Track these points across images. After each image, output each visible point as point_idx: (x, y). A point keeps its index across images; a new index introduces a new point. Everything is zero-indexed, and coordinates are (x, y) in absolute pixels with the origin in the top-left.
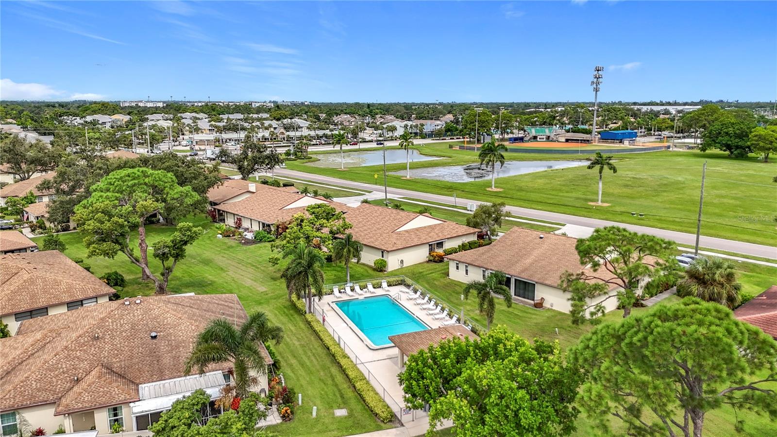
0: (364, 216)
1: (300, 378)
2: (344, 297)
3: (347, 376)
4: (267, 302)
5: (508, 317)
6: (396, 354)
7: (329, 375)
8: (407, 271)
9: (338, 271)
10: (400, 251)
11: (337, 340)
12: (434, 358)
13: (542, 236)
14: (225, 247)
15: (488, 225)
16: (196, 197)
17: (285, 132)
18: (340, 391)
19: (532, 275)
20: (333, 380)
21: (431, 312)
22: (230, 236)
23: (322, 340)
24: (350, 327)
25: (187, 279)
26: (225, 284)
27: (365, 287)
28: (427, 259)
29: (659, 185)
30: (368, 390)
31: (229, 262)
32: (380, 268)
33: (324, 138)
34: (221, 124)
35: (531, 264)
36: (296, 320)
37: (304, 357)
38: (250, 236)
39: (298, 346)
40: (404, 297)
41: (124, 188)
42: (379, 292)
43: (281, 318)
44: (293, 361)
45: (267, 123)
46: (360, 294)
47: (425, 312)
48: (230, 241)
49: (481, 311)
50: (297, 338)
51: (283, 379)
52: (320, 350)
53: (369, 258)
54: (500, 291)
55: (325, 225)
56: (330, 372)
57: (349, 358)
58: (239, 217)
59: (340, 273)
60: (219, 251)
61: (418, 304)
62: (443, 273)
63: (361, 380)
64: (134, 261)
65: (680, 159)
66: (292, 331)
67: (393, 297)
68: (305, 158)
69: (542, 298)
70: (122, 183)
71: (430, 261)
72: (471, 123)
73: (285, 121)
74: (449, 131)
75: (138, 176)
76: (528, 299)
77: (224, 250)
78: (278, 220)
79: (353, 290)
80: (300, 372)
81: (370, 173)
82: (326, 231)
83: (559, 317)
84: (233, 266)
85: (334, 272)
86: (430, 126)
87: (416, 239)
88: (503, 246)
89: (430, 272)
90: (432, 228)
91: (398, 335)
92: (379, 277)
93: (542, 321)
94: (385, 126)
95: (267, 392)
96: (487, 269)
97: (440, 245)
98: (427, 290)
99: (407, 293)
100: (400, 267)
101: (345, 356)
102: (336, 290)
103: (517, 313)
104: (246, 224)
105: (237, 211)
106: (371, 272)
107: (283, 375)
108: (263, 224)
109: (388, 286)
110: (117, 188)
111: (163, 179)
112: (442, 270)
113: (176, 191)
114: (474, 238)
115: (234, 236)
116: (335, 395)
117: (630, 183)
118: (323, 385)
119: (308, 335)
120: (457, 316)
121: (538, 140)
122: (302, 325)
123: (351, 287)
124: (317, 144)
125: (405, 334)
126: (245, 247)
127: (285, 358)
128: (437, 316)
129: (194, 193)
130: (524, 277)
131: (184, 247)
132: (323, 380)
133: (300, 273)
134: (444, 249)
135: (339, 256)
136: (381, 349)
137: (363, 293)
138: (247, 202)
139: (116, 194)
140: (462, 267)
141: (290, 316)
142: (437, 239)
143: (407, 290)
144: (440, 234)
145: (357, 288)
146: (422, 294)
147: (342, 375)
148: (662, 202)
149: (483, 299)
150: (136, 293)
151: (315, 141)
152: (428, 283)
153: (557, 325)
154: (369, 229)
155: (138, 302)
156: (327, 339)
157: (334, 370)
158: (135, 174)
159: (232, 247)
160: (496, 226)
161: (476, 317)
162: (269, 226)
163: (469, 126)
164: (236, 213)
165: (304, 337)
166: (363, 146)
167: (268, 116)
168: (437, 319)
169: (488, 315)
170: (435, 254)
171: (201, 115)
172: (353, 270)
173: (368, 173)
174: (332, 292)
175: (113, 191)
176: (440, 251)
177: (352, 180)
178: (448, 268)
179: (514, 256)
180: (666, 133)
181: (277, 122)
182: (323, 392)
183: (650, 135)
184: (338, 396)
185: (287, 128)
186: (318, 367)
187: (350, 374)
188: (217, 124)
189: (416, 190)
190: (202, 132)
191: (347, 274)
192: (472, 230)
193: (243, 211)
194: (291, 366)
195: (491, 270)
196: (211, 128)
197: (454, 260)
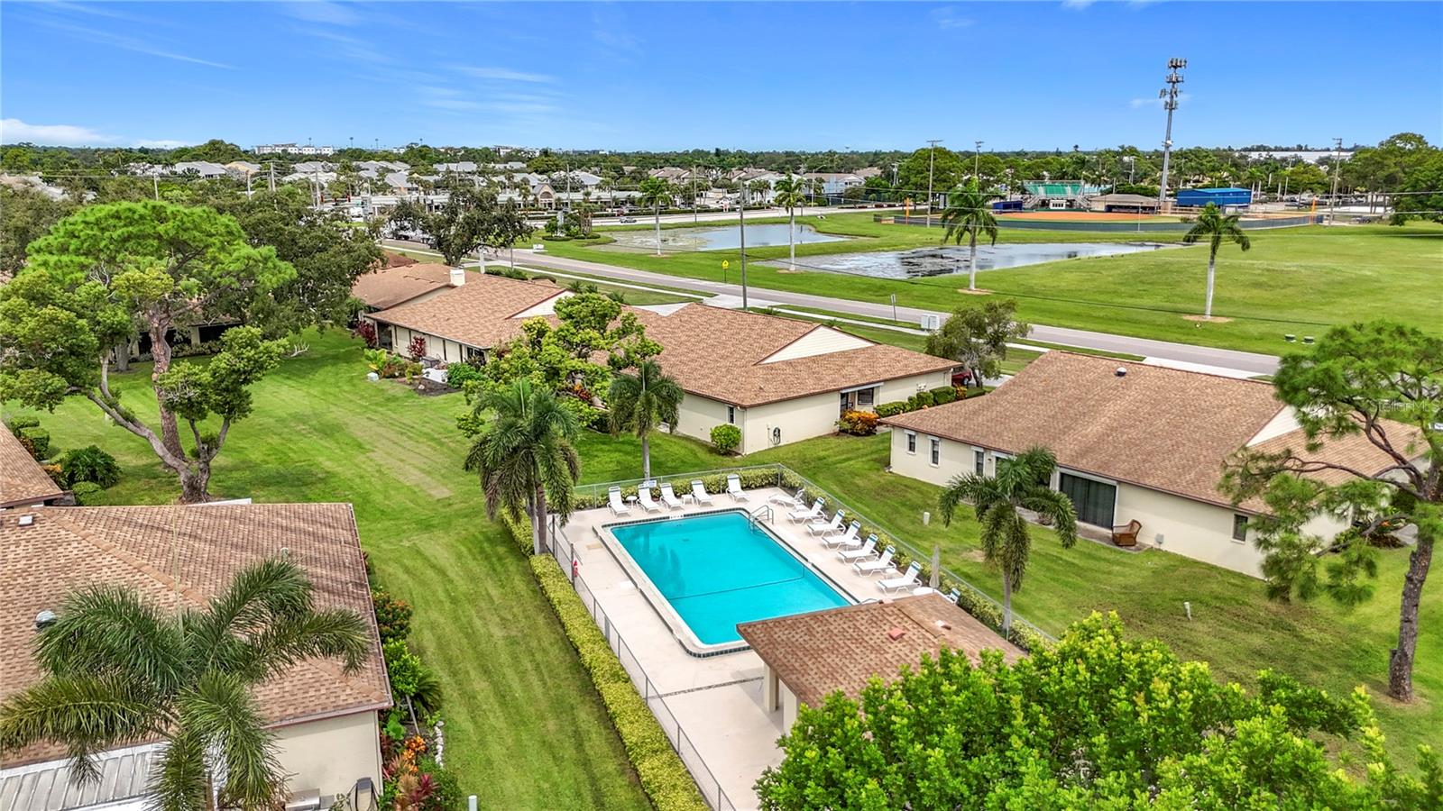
0: (691, 330)
1: (489, 738)
2: (636, 514)
3: (619, 736)
4: (447, 524)
5: (1049, 569)
6: (759, 670)
7: (570, 729)
8: (790, 455)
9: (627, 453)
10: (770, 409)
11: (602, 625)
12: (885, 733)
13: (1122, 370)
14: (379, 399)
15: (977, 351)
16: (289, 271)
17: (551, 192)
18: (594, 781)
19: (1106, 465)
20: (580, 746)
21: (850, 554)
22: (394, 377)
23: (563, 626)
24: (641, 592)
25: (273, 466)
26: (358, 480)
27: (688, 490)
28: (837, 428)
29: (1328, 284)
30: (674, 786)
31: (381, 430)
32: (726, 446)
33: (628, 205)
34: (431, 179)
35: (1101, 438)
36: (507, 571)
37: (511, 675)
38: (437, 376)
39: (501, 643)
40: (781, 514)
41: (102, 244)
42: (721, 502)
43: (472, 564)
44: (480, 685)
45: (518, 178)
46: (673, 507)
47: (835, 553)
48: (395, 388)
49: (990, 555)
50: (502, 619)
51: (440, 740)
52: (555, 654)
53: (698, 423)
54: (1045, 502)
55: (594, 343)
56: (574, 721)
57: (627, 680)
58: (418, 336)
59: (629, 458)
60: (366, 407)
61: (817, 534)
62: (875, 460)
63: (655, 752)
64: (121, 419)
65: (1350, 239)
66: (491, 600)
67: (755, 515)
68: (586, 236)
69: (1134, 521)
70: (99, 233)
71: (843, 432)
72: (919, 173)
73: (555, 176)
74: (872, 192)
75: (142, 217)
76: (1095, 523)
77: (377, 404)
78: (501, 342)
79: (656, 496)
80: (492, 720)
81: (715, 262)
82: (598, 360)
83: (1185, 571)
84: (388, 439)
85: (617, 454)
86: (835, 184)
87: (810, 382)
88: (1025, 395)
89: (844, 457)
90: (847, 356)
91: (764, 623)
92: (722, 466)
93: (1139, 580)
94: (747, 183)
95: (379, 789)
96: (987, 449)
97: (866, 395)
98: (839, 498)
99: (788, 505)
100: (772, 446)
101: (621, 676)
102: (615, 498)
103: (1070, 560)
104: (433, 351)
105: (416, 323)
106: (703, 455)
107: (445, 729)
108: (470, 350)
109: (742, 488)
110: (86, 245)
111: (206, 226)
112: (872, 453)
113: (235, 255)
114: (944, 382)
115: (402, 375)
116: (578, 795)
117: (1264, 279)
118: (551, 763)
119: (531, 611)
120: (920, 567)
121: (1051, 207)
122: (520, 584)
123: (651, 489)
124: (613, 215)
125: (784, 619)
126: (423, 400)
127: (460, 677)
128: (866, 566)
129: (282, 264)
130: (1087, 468)
131: (244, 388)
132: (551, 746)
133: (515, 450)
134: (875, 405)
135: (625, 414)
136: (717, 654)
137: (683, 505)
138: (440, 305)
139: (82, 259)
140: (923, 444)
141: (494, 559)
142: (860, 382)
143: (787, 499)
144: (867, 372)
145: (667, 492)
146: (825, 508)
147: (604, 732)
148: (1344, 316)
149: (997, 523)
150: (133, 500)
151: (610, 210)
152: (840, 483)
153: (1183, 592)
154: (702, 357)
155: (26, 520)
156: (577, 623)
157: (585, 716)
158: (134, 212)
159: (394, 399)
160: (994, 356)
161: (965, 570)
162: (480, 353)
163: (913, 179)
164: (413, 327)
165: (521, 616)
166: (703, 218)
167: (525, 165)
168: (864, 572)
169: (1007, 567)
170: (855, 415)
171: (398, 166)
172: (662, 450)
173: (710, 262)
174: (605, 503)
175: (77, 252)
176: (867, 410)
177: (675, 274)
178: (890, 449)
179: (1054, 417)
180: (1305, 197)
181: (540, 177)
182: (546, 786)
183: (1274, 200)
184: (589, 799)
185: (559, 187)
186: (544, 705)
187: (625, 731)
188: (424, 178)
189: (808, 293)
190: (393, 192)
191: (645, 459)
192: (940, 363)
193: (430, 322)
194: (470, 698)
195: (999, 451)
196: (409, 185)
197: (902, 427)
